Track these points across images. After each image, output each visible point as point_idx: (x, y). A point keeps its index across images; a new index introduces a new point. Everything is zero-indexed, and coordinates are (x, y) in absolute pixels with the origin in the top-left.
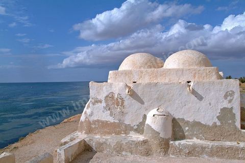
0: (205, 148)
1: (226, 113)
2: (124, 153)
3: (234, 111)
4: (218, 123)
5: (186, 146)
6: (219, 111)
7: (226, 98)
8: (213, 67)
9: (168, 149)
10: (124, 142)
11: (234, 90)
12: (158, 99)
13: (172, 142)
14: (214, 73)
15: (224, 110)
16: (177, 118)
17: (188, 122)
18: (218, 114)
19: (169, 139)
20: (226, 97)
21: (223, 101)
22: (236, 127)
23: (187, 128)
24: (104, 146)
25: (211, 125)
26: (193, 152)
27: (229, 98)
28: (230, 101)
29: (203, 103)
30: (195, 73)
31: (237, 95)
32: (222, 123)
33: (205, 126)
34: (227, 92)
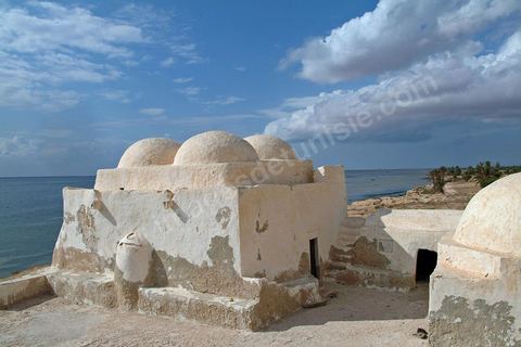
0: (181, 303)
1: (219, 247)
2: (85, 301)
3: (230, 244)
4: (210, 264)
5: (157, 298)
6: (210, 242)
7: (219, 221)
8: (221, 164)
9: (137, 300)
10: (85, 284)
11: (230, 206)
12: (131, 217)
13: (141, 289)
14: (220, 175)
15: (216, 240)
16: (157, 250)
17: (170, 258)
18: (209, 248)
19: (139, 283)
20: (219, 217)
21: (215, 226)
22: (234, 273)
23: (170, 269)
24: (65, 288)
25: (200, 265)
26: (167, 308)
27: (223, 220)
28: (225, 226)
29: (188, 228)
30: (194, 175)
31: (234, 215)
32: (214, 263)
33: (192, 266)
34: (220, 210)
